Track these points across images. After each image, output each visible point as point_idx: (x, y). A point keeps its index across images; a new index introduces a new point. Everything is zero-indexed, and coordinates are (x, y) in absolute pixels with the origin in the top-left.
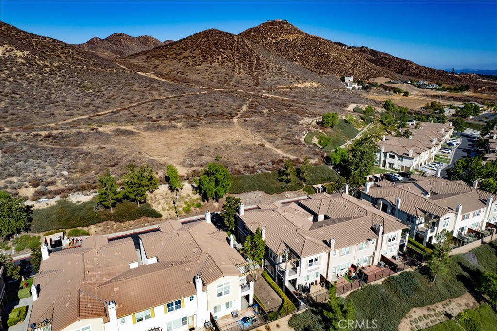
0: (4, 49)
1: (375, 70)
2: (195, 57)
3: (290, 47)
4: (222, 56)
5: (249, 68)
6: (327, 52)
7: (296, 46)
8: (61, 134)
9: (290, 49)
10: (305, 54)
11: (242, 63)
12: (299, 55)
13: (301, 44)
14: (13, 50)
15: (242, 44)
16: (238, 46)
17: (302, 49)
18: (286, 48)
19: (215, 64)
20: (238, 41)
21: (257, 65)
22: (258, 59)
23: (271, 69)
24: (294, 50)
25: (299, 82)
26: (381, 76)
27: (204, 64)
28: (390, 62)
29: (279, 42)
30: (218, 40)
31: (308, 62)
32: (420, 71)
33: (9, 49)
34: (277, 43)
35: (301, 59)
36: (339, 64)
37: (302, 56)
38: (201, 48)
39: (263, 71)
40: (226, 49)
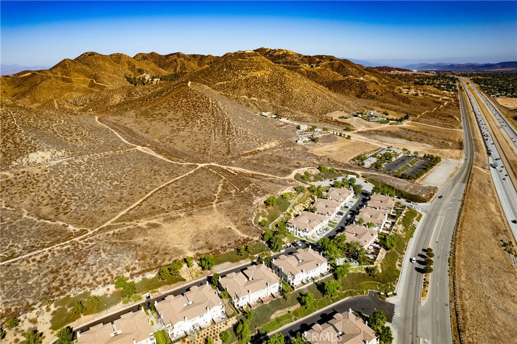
0: (51, 153)
1: (332, 103)
2: (178, 120)
3: (258, 83)
4: (200, 120)
5: (223, 133)
6: (291, 88)
7: (264, 83)
8: (119, 231)
9: (259, 86)
10: (272, 91)
11: (216, 128)
12: (267, 92)
13: (268, 80)
14: (56, 152)
15: (215, 106)
16: (212, 109)
17: (270, 85)
18: (255, 86)
19: (195, 129)
20: (213, 104)
21: (229, 129)
22: (229, 123)
23: (239, 134)
24: (262, 87)
25: (260, 144)
26: (337, 110)
27: (187, 129)
28: (351, 84)
29: (248, 79)
30: (196, 101)
31: (275, 99)
32: (377, 94)
33: (53, 153)
34: (247, 80)
35: (268, 96)
36: (301, 100)
37: (269, 93)
38: (182, 110)
39: (233, 136)
40: (203, 112)
